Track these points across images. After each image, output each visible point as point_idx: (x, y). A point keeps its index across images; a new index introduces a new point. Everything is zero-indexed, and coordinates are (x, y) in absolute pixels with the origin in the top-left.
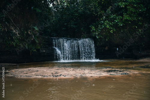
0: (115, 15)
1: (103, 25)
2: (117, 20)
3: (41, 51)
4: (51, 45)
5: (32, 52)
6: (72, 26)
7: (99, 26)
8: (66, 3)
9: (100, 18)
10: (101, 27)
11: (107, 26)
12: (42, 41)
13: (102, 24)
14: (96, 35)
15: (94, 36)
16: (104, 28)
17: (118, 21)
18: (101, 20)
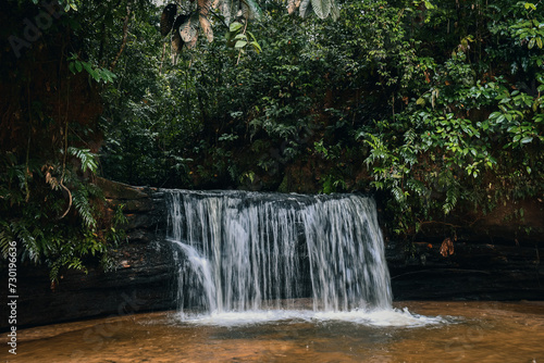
0: (492, 85)
1: (427, 133)
2: (503, 113)
3: (109, 264)
4: (161, 227)
5: (59, 275)
6: (268, 123)
7: (407, 135)
8: (241, 36)
9: (412, 95)
10: (418, 141)
11: (447, 140)
12: (115, 209)
13: (424, 128)
14: (390, 182)
15: (379, 185)
16: (431, 148)
17: (509, 117)
18: (419, 108)
